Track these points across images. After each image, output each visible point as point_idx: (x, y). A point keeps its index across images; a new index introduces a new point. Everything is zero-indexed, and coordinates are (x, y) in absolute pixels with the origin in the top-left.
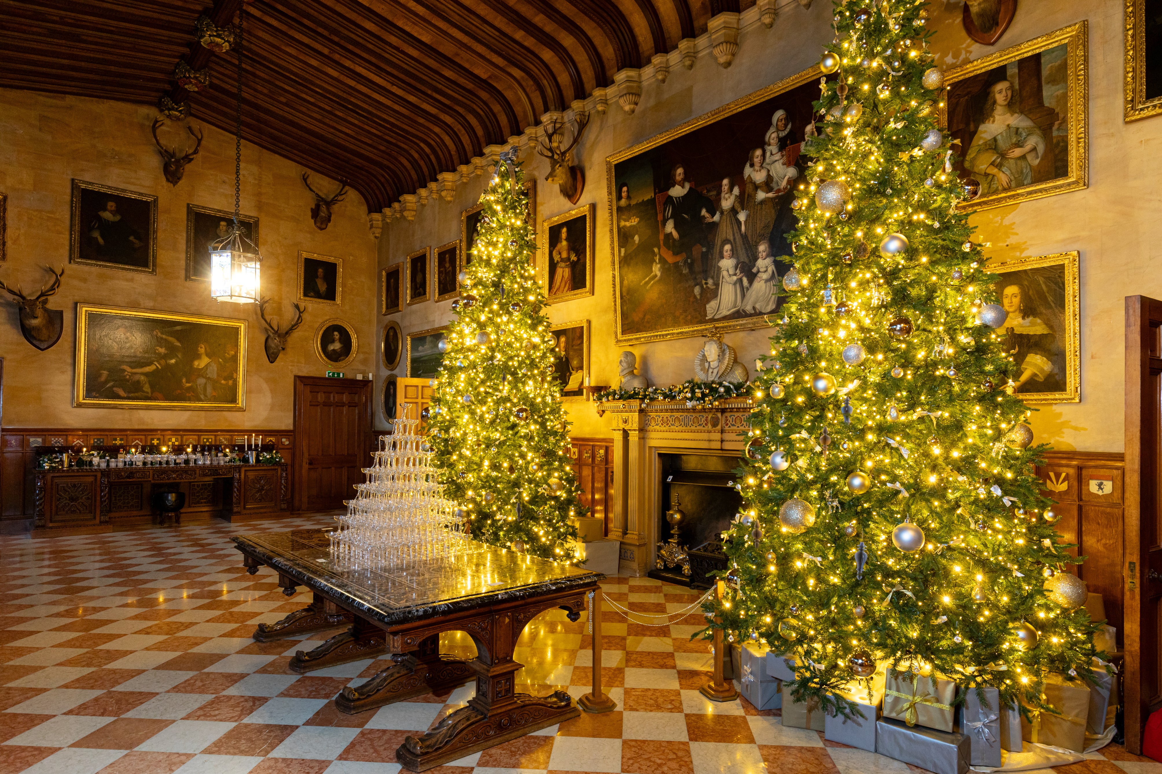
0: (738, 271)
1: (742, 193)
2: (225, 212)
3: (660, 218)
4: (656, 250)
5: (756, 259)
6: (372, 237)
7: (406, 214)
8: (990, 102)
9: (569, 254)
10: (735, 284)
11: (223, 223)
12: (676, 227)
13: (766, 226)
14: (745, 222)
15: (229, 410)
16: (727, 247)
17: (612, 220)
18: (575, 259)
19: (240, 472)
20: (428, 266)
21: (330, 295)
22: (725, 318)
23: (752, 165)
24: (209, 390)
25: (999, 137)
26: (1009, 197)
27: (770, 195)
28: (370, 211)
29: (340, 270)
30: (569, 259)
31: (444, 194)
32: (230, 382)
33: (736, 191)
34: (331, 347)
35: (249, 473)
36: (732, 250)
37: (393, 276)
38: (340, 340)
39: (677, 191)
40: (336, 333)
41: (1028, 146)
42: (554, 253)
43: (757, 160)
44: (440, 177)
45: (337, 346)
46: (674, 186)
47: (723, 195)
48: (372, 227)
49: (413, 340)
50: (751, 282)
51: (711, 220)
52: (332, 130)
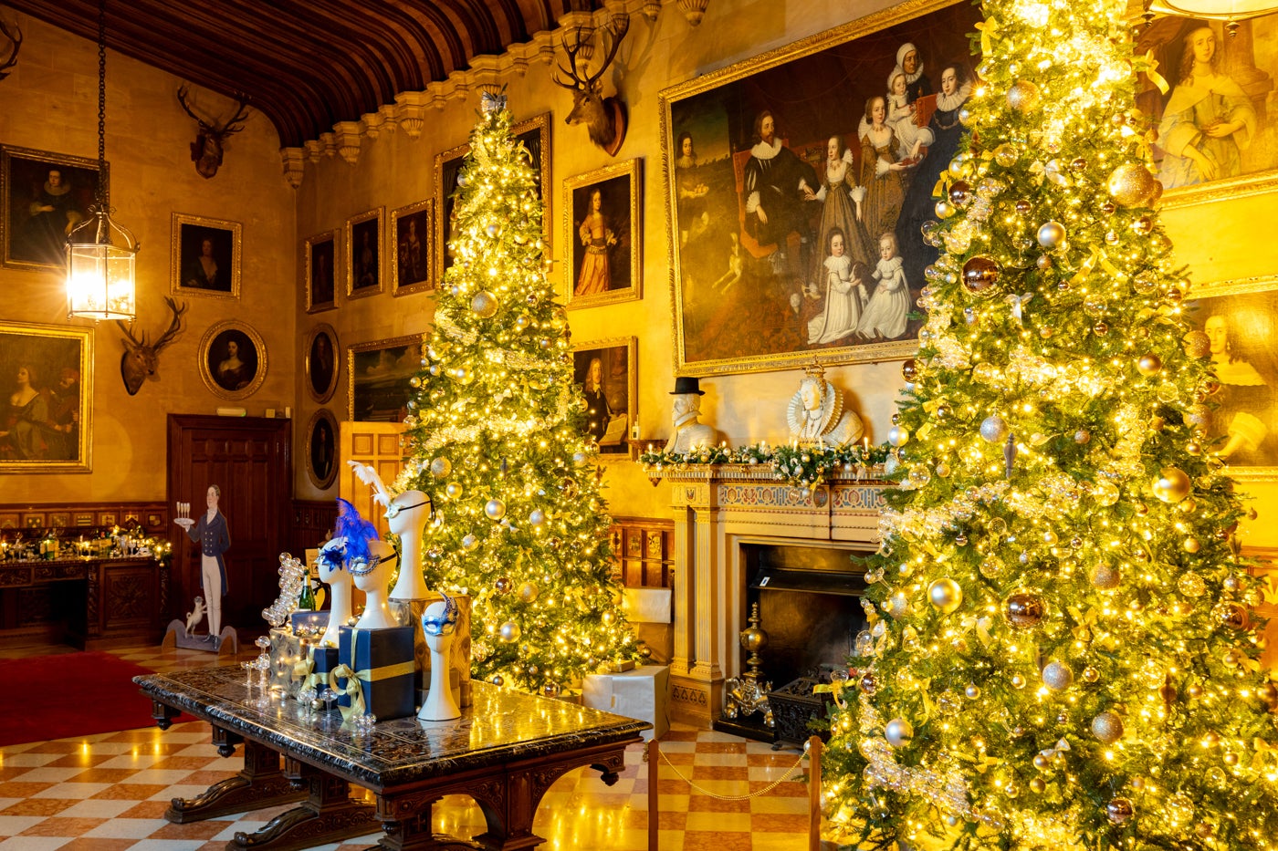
0: (852, 275)
1: (857, 159)
2: (58, 155)
3: (739, 189)
4: (734, 236)
5: (878, 258)
6: (287, 186)
7: (343, 152)
8: (1188, 56)
9: (604, 233)
10: (848, 293)
11: (54, 174)
12: (763, 204)
13: (891, 212)
14: (862, 203)
15: (68, 471)
16: (837, 239)
17: (668, 186)
18: (614, 241)
19: (97, 571)
20: (380, 239)
21: (222, 282)
22: (834, 344)
23: (870, 121)
24: (36, 440)
25: (1199, 107)
26: (1211, 192)
27: (896, 166)
28: (285, 143)
29: (237, 241)
30: (604, 241)
31: (405, 125)
32: (69, 428)
33: (848, 156)
34: (225, 367)
35: (111, 573)
36: (843, 243)
37: (324, 253)
38: (239, 355)
39: (764, 151)
40: (232, 344)
41: (1235, 124)
42: (582, 231)
43: (876, 115)
44: (399, 98)
45: (233, 364)
46: (759, 143)
47: (829, 161)
48: (287, 170)
49: (358, 356)
50: (871, 292)
51: (813, 198)
52: (227, 25)
